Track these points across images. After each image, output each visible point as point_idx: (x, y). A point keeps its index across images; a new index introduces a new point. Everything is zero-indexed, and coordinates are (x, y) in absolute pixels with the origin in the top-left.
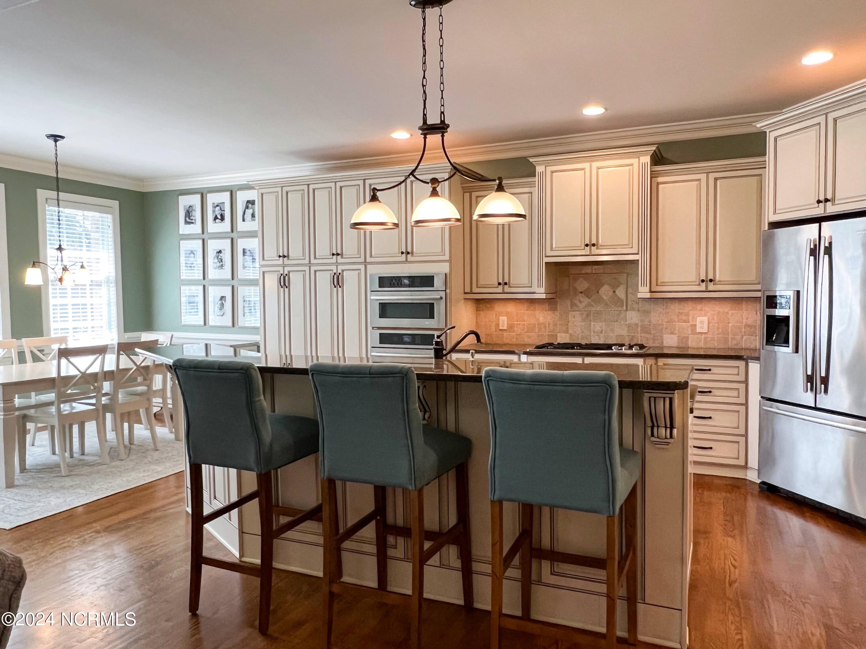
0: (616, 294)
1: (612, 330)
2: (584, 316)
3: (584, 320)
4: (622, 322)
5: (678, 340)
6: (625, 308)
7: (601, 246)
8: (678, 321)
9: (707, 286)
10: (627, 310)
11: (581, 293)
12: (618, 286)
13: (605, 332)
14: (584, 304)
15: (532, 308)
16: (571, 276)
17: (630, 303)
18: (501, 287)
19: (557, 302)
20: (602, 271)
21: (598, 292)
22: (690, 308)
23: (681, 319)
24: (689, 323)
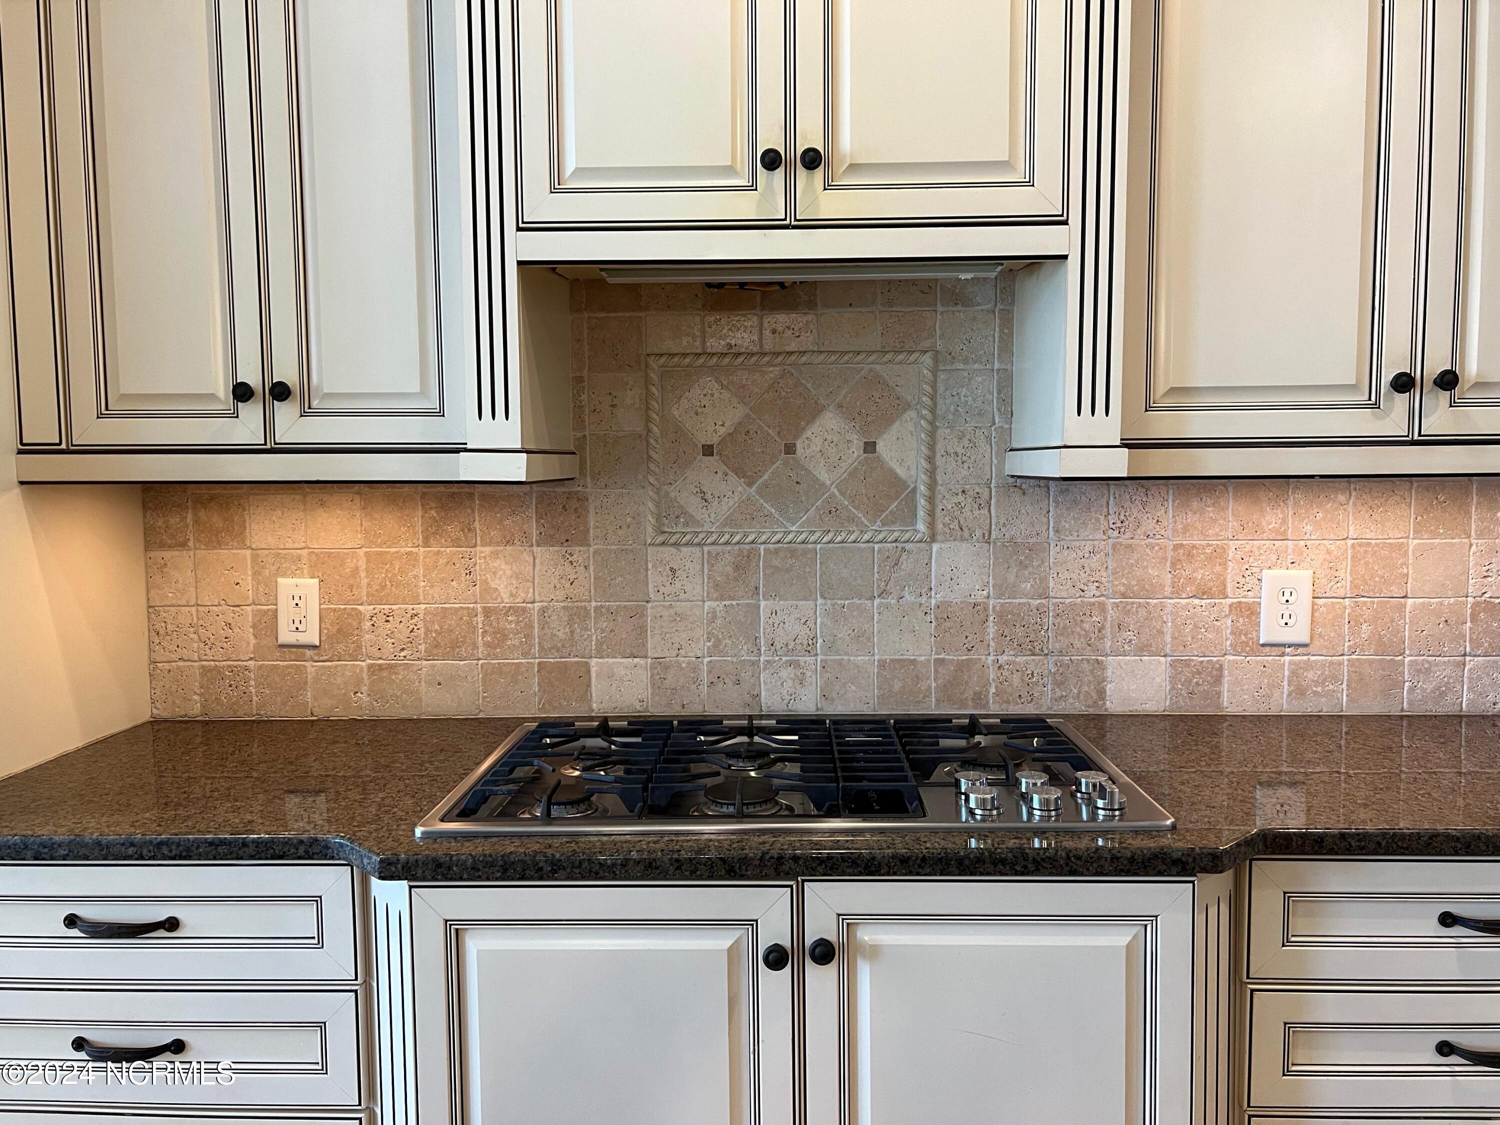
0: (879, 459)
1: (863, 639)
2: (725, 566)
3: (720, 590)
4: (909, 598)
5: (1173, 679)
6: (921, 526)
7: (853, 168)
8: (1177, 593)
9: (1415, 415)
10: (933, 539)
11: (708, 450)
12: (887, 420)
13: (829, 648)
14: (724, 508)
15: (453, 529)
16: (654, 364)
17: (945, 502)
18: (251, 413)
19: (583, 499)
20: (808, 341)
21: (790, 449)
22: (1233, 524)
23: (1190, 580)
24: (1226, 597)
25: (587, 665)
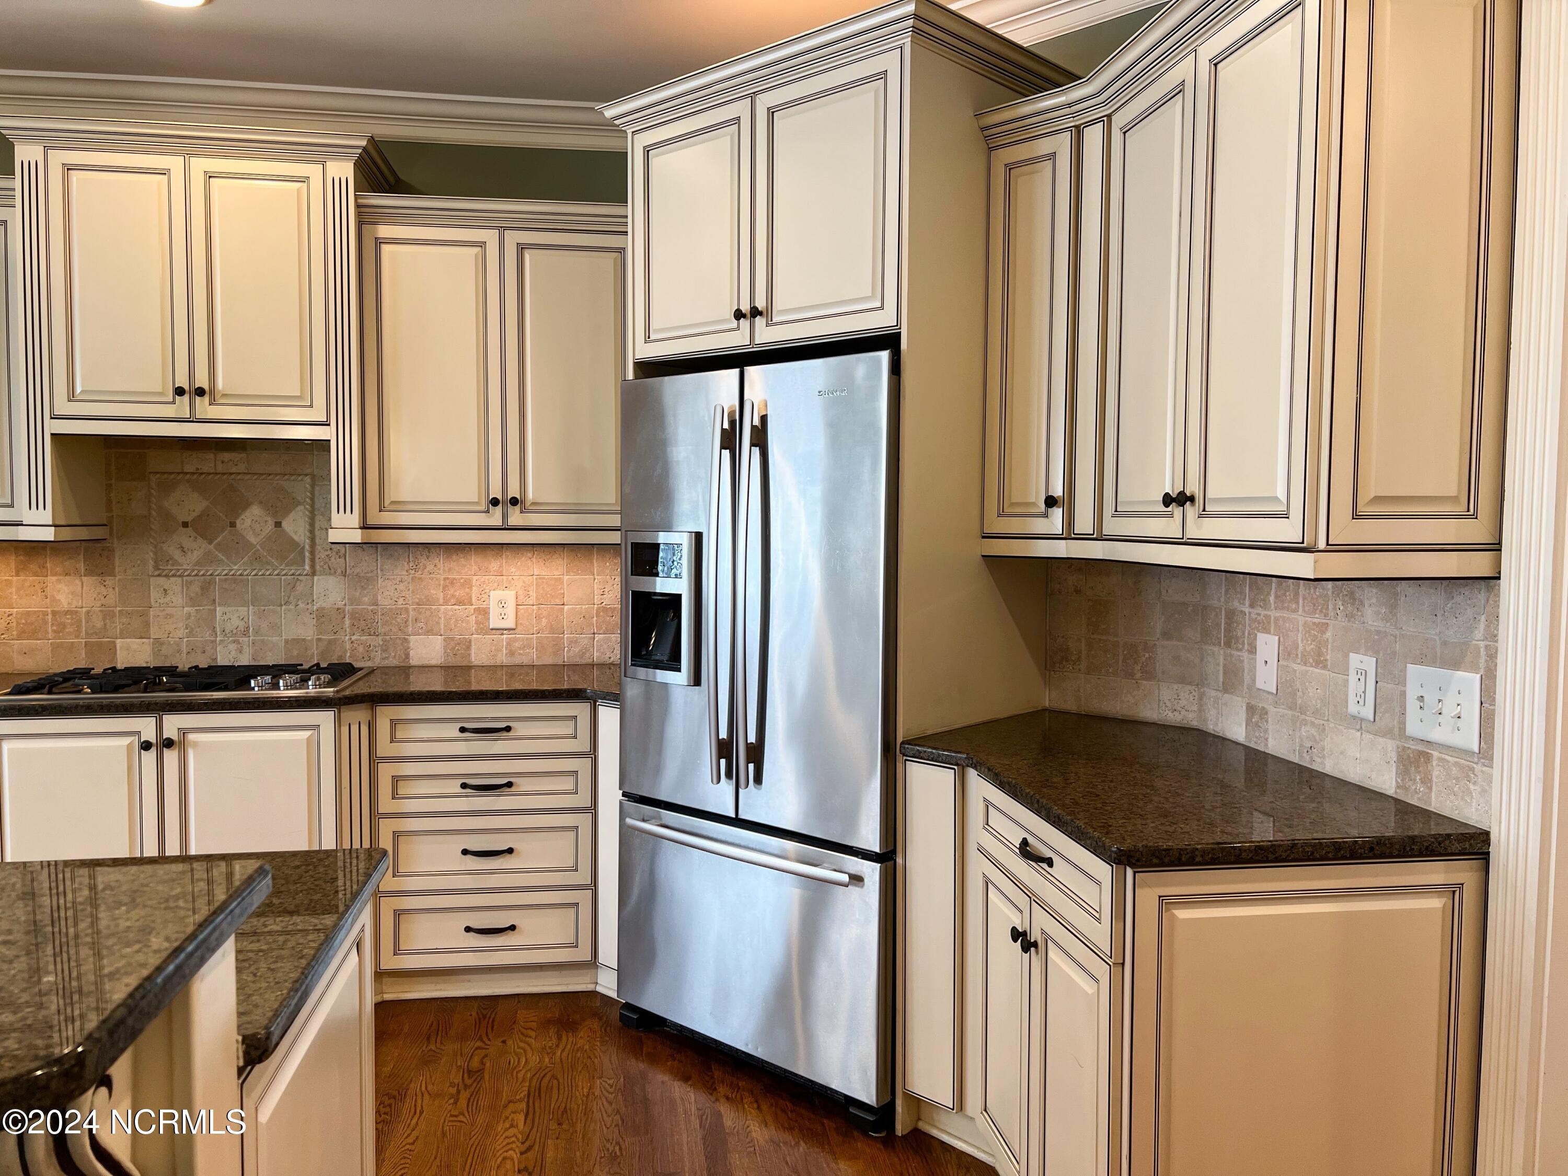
0: (284, 531)
1: (275, 628)
2: (195, 588)
3: (193, 602)
4: (302, 605)
5: (445, 648)
6: (307, 567)
7: (224, 395)
8: (446, 602)
9: (505, 516)
10: (314, 573)
11: (185, 525)
12: (287, 511)
13: (257, 633)
14: (195, 556)
16: (154, 478)
17: (321, 554)
19: (111, 550)
20: (242, 468)
21: (233, 525)
22: (475, 568)
23: (453, 596)
24: (472, 605)
25: (114, 642)
